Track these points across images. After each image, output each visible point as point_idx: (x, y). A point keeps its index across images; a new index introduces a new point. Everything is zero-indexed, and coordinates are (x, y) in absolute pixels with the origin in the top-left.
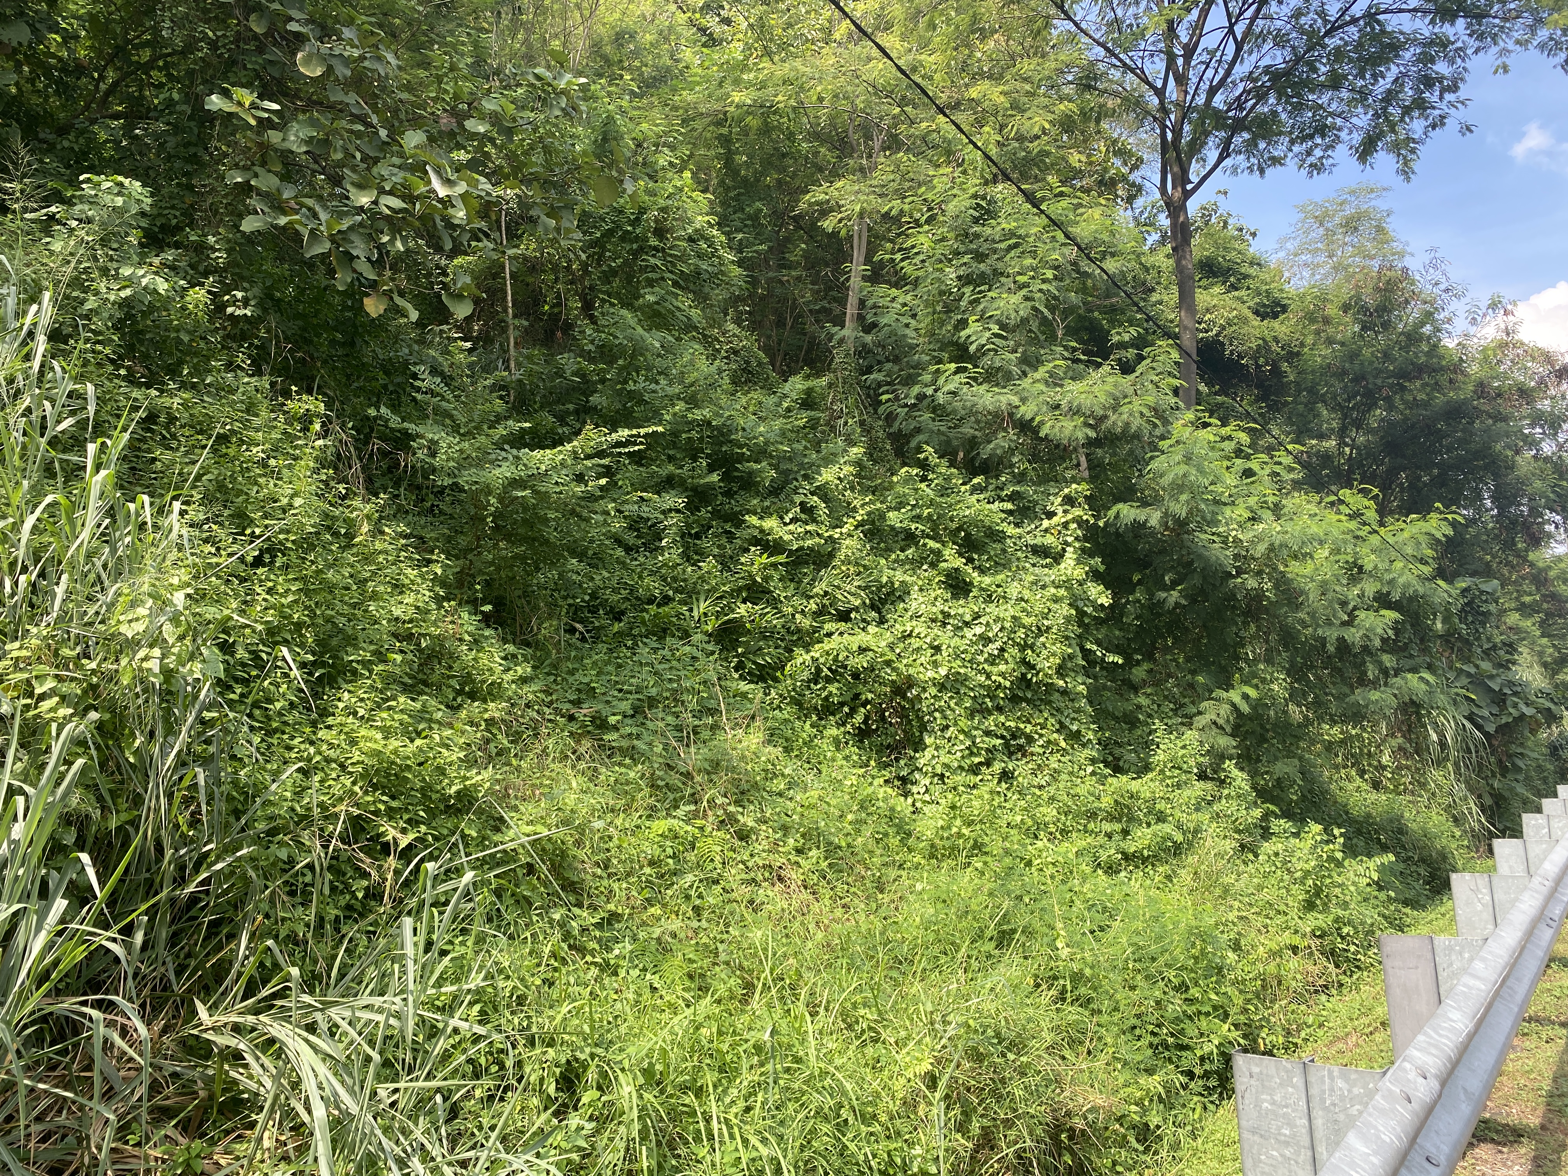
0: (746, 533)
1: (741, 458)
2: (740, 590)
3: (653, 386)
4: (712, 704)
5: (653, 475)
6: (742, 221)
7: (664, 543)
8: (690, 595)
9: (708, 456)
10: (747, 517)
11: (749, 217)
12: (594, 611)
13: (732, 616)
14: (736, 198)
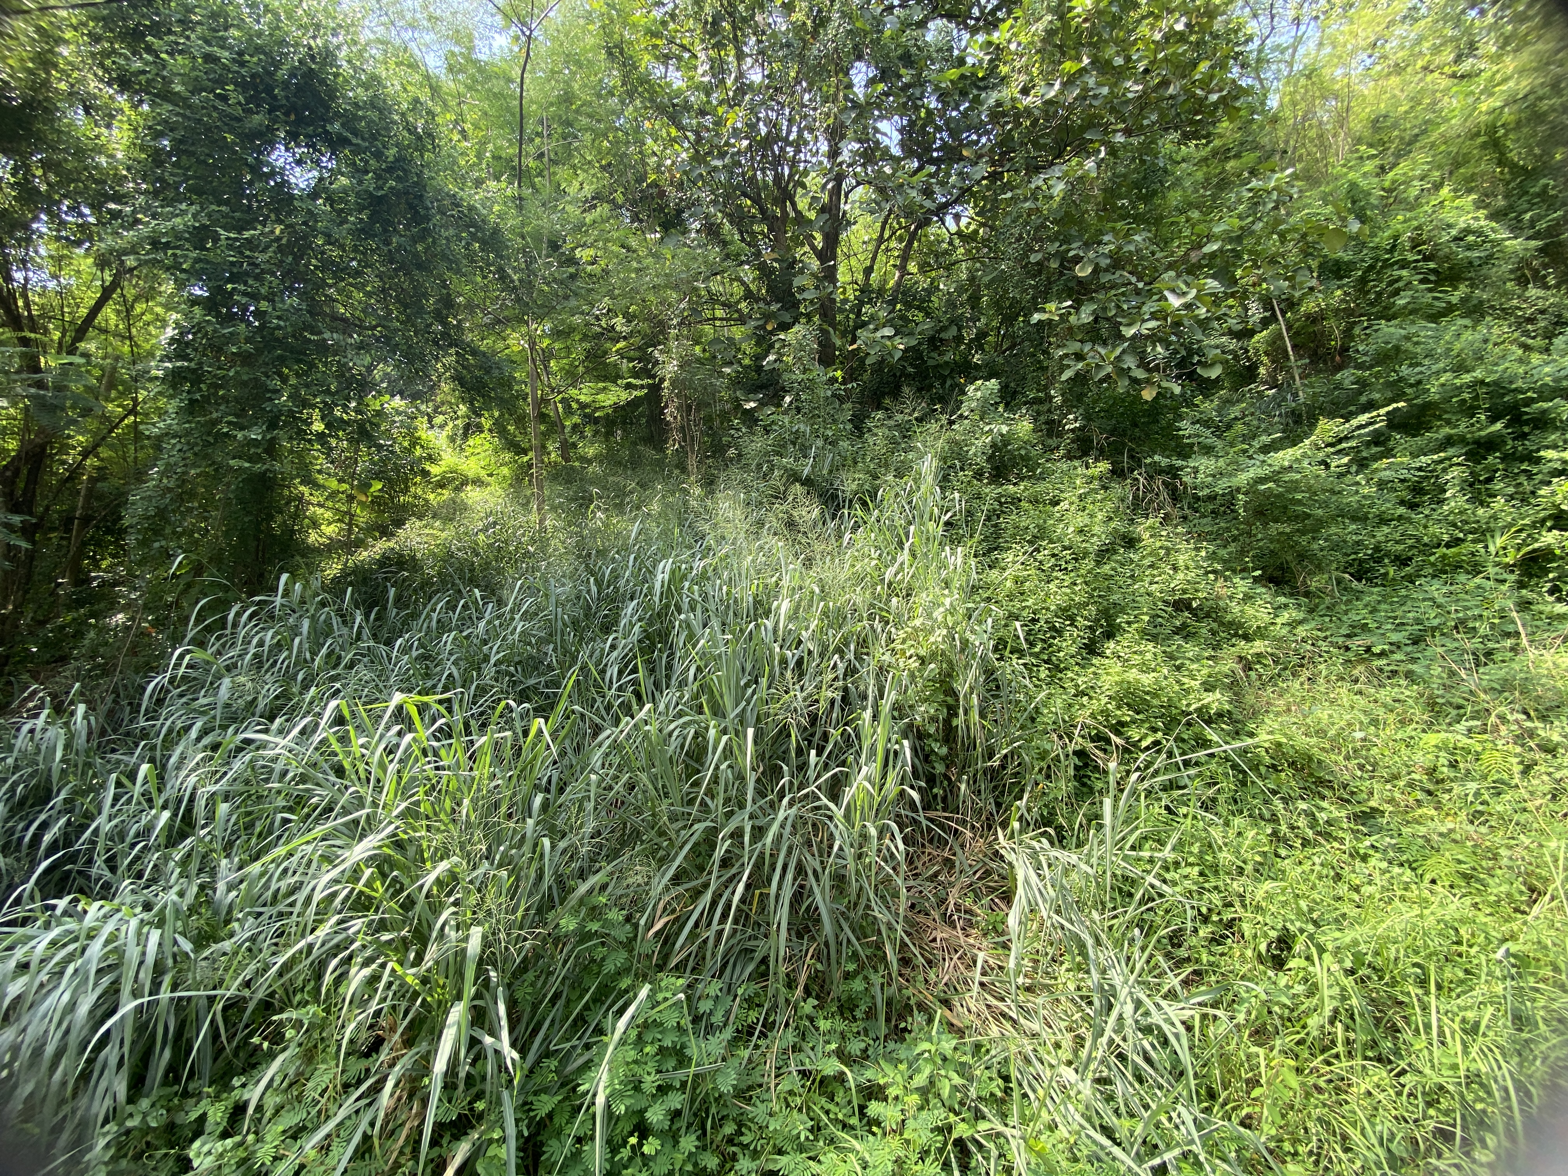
0: (1546, 468)
1: (1529, 402)
2: (1543, 521)
3: (1419, 369)
4: (1511, 628)
5: (1430, 440)
6: (1529, 202)
7: (1448, 494)
8: (1483, 533)
9: (1487, 410)
10: (1542, 453)
11: (1538, 195)
12: (1379, 561)
13: (1536, 545)
14: (1520, 185)
